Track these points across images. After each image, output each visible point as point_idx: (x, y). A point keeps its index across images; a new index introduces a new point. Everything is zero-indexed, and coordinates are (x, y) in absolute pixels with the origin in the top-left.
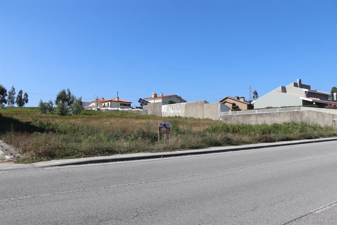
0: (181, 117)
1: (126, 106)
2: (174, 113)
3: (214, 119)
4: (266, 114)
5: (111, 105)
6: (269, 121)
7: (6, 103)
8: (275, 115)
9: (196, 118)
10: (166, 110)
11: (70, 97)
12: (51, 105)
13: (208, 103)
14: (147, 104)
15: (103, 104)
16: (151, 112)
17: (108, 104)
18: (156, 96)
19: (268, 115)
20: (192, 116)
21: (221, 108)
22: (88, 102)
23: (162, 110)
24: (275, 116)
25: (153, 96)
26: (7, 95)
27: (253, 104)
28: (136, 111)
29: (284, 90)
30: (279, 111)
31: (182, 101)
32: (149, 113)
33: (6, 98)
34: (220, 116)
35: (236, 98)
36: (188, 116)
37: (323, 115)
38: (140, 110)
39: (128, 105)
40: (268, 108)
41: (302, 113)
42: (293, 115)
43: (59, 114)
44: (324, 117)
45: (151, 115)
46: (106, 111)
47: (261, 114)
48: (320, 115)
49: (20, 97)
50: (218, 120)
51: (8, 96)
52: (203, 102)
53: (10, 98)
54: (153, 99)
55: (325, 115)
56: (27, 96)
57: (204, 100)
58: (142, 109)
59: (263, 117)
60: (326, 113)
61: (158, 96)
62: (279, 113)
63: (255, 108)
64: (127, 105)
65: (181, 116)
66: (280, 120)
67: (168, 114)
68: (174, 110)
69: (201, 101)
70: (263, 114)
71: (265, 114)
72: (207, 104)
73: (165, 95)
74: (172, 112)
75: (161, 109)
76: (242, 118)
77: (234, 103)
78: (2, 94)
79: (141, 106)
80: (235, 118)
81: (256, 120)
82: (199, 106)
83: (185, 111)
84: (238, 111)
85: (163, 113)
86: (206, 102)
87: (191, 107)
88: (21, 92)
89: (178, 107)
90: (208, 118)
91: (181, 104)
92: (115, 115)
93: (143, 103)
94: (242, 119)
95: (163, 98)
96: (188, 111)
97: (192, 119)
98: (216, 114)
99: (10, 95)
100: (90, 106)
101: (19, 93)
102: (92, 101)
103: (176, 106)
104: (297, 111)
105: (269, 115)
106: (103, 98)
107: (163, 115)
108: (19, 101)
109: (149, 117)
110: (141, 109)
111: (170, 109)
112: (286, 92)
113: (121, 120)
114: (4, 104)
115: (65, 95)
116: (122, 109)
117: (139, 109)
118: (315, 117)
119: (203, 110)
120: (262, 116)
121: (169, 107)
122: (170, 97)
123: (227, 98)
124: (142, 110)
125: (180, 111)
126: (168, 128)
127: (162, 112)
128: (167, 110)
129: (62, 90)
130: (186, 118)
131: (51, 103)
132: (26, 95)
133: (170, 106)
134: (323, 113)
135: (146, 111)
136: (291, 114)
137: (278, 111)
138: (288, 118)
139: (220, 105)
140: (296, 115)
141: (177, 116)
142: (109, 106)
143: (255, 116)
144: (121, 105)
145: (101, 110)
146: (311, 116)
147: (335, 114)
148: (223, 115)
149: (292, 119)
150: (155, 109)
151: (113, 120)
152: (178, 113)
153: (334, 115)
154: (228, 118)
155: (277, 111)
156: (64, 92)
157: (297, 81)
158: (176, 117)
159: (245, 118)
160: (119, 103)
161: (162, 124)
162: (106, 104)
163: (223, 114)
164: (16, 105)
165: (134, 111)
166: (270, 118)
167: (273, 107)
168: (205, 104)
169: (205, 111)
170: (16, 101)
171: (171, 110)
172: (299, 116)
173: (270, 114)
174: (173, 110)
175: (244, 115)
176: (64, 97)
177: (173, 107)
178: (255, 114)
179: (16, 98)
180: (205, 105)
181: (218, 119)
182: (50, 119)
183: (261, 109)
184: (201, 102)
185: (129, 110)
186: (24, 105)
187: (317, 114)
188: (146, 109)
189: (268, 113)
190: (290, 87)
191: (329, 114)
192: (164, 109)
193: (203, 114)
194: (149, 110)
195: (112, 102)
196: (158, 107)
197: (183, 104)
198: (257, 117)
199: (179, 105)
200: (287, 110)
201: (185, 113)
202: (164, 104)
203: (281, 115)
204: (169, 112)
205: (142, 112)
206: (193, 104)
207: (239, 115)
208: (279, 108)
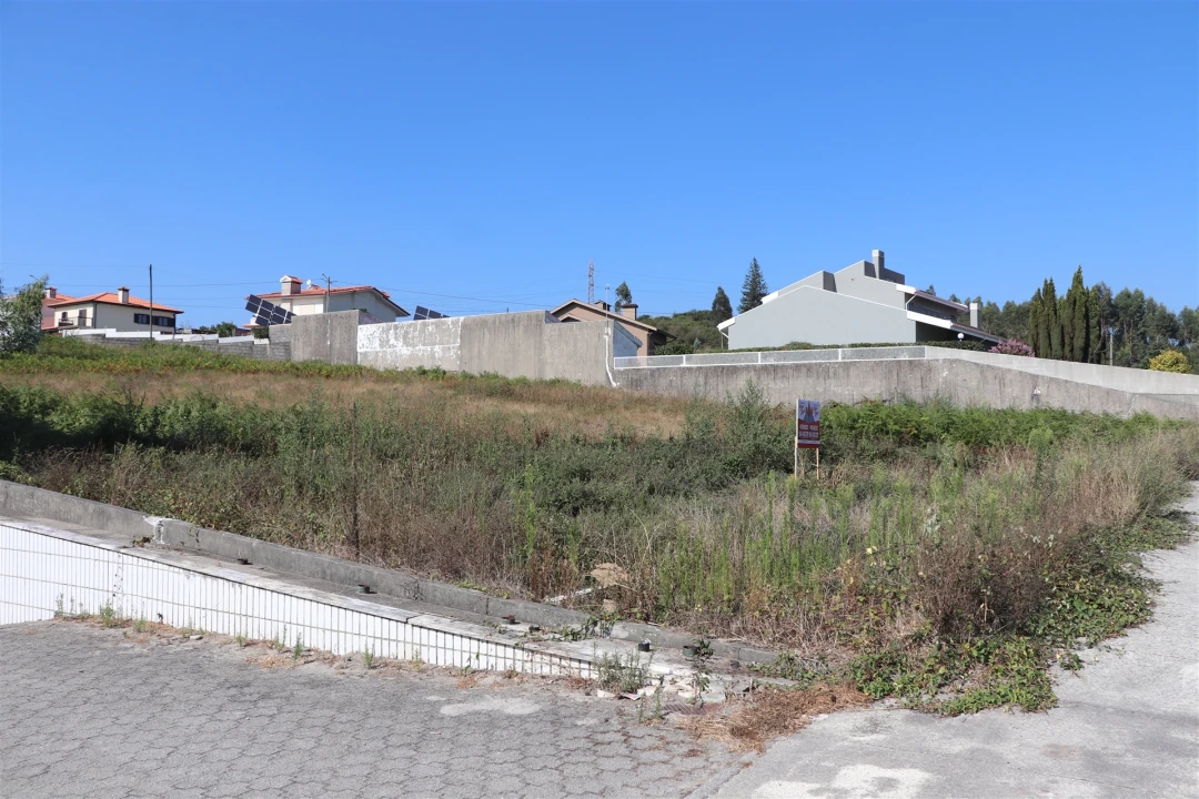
0: (444, 373)
1: (157, 324)
2: (412, 357)
4: (797, 367)
5: (95, 320)
8: (832, 370)
10: (378, 342)
14: (281, 321)
15: (58, 316)
16: (309, 349)
17: (82, 316)
18: (296, 287)
19: (804, 370)
20: (490, 369)
21: (615, 340)
23: (359, 344)
24: (831, 375)
25: (286, 290)
28: (236, 344)
29: (830, 283)
30: (843, 358)
32: (301, 354)
34: (612, 370)
35: (601, 306)
36: (474, 371)
37: (1001, 376)
39: (166, 322)
40: (796, 346)
41: (929, 368)
42: (895, 373)
44: (1002, 383)
45: (306, 365)
47: (775, 368)
48: (990, 375)
50: (602, 387)
52: (538, 316)
54: (285, 299)
55: (1009, 377)
57: (542, 311)
58: (267, 336)
59: (784, 376)
60: (1009, 370)
62: (846, 366)
63: (730, 348)
64: (161, 320)
65: (445, 367)
66: (848, 392)
67: (384, 358)
69: (534, 311)
70: (783, 366)
71: (791, 367)
72: (554, 325)
74: (405, 351)
75: (352, 339)
76: (701, 380)
79: (260, 327)
80: (671, 380)
82: (520, 331)
83: (461, 348)
84: (684, 356)
85: (365, 354)
86: (549, 318)
87: (487, 335)
89: (431, 334)
90: (559, 376)
91: (443, 323)
93: (267, 315)
96: (475, 351)
98: (597, 363)
103: (423, 331)
104: (910, 362)
105: (808, 370)
107: (363, 364)
109: (298, 371)
110: (262, 337)
111: (396, 338)
116: (169, 337)
117: (250, 338)
118: (975, 383)
119: (540, 349)
120: (780, 375)
121: (392, 332)
124: (265, 341)
125: (437, 348)
127: (359, 350)
128: (381, 346)
130: (468, 377)
133: (396, 327)
134: (1000, 368)
136: (890, 371)
137: (840, 360)
138: (878, 382)
139: (610, 331)
140: (905, 376)
141: (426, 368)
142: (89, 323)
143: (751, 372)
144: (137, 319)
146: (959, 378)
147: (1040, 374)
148: (622, 369)
149: (893, 386)
150: (325, 338)
152: (432, 356)
153: (1037, 376)
154: (646, 378)
155: (837, 358)
158: (424, 372)
159: (712, 381)
160: (132, 313)
162: (73, 314)
163: (621, 363)
165: (227, 346)
166: (811, 381)
168: (550, 325)
169: (548, 352)
171: (401, 344)
172: (919, 376)
173: (809, 368)
174: (406, 343)
175: (710, 368)
177: (406, 333)
178: (754, 367)
180: (548, 328)
181: (604, 382)
183: (774, 349)
184: (529, 317)
185: (204, 343)
187: (982, 372)
188: (283, 339)
189: (805, 365)
190: (850, 275)
191: (1021, 372)
192: (366, 342)
193: (541, 362)
194: (297, 342)
195: (99, 306)
196: (339, 331)
197: (453, 323)
198: (762, 379)
199: (437, 325)
200: (874, 357)
201: (461, 358)
202: (366, 319)
203: (853, 372)
204: (389, 350)
205: (265, 348)
206: (494, 322)
207: (690, 369)
208: (842, 347)
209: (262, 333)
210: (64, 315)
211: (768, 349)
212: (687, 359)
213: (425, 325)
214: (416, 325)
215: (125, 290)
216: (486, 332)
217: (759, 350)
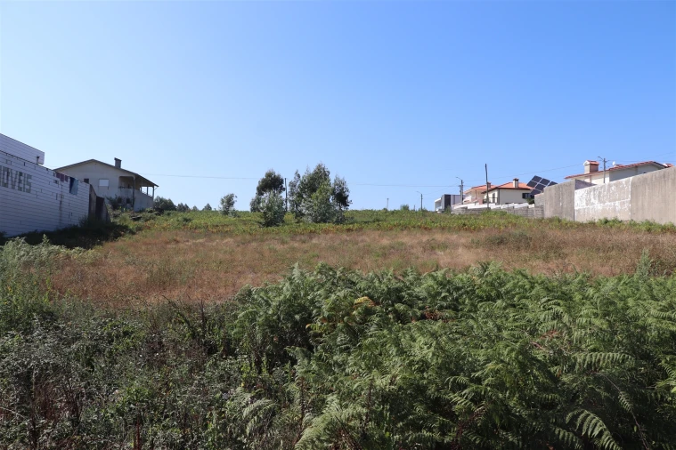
0: (621, 222)
2: (604, 210)
5: (498, 198)
10: (585, 202)
15: (485, 197)
16: (552, 209)
17: (494, 196)
18: (594, 169)
20: (649, 218)
23: (576, 204)
25: (586, 170)
32: (548, 214)
36: (639, 219)
38: (530, 206)
58: (534, 202)
65: (621, 219)
67: (588, 213)
68: (604, 203)
74: (599, 207)
75: (572, 201)
82: (670, 183)
83: (631, 202)
85: (578, 211)
87: (647, 190)
89: (614, 193)
91: (620, 184)
103: (609, 190)
107: (578, 219)
111: (594, 198)
121: (591, 193)
124: (533, 205)
125: (617, 203)
127: (576, 208)
128: (587, 204)
133: (594, 190)
135: (542, 207)
141: (609, 219)
142: (496, 201)
144: (524, 196)
150: (559, 201)
152: (614, 210)
158: (606, 222)
160: (521, 193)
162: (491, 195)
171: (597, 201)
174: (600, 201)
177: (599, 193)
188: (541, 204)
192: (579, 202)
194: (546, 205)
195: (501, 191)
196: (565, 196)
199: (617, 185)
201: (631, 210)
204: (591, 207)
205: (533, 210)
206: (652, 179)
210: (488, 196)
213: (610, 186)
215: (516, 180)
216: (647, 188)
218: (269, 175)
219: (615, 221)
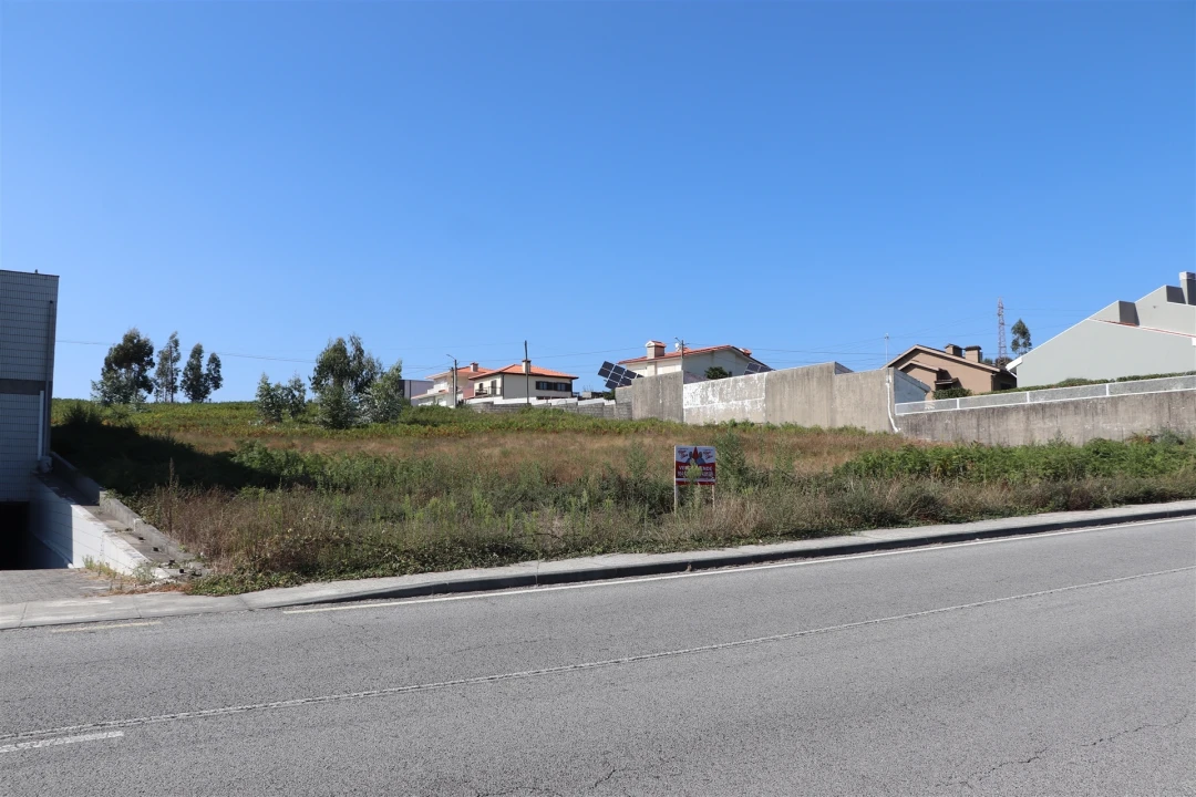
0: (753, 424)
1: (556, 389)
2: (727, 411)
3: (871, 429)
4: (1065, 405)
5: (502, 389)
6: (1076, 432)
7: (150, 392)
8: (1099, 407)
9: (808, 425)
10: (699, 399)
11: (360, 363)
12: (296, 393)
13: (849, 371)
14: (629, 383)
15: (477, 386)
16: (646, 408)
17: (493, 386)
18: (660, 351)
19: (1072, 408)
20: (790, 420)
21: (896, 387)
22: (424, 379)
23: (685, 402)
24: (1099, 411)
25: (651, 354)
26: (153, 365)
27: (1014, 370)
28: (590, 406)
29: (1129, 315)
30: (1111, 393)
31: (756, 367)
32: (639, 413)
33: (151, 373)
34: (894, 416)
35: (950, 350)
36: (777, 422)
38: (607, 403)
39: (563, 386)
40: (1070, 383)
42: (1166, 405)
43: (324, 423)
45: (643, 420)
46: (488, 411)
47: (1043, 407)
49: (194, 368)
50: (885, 433)
51: (156, 367)
52: (828, 367)
53: (161, 373)
54: (650, 362)
56: (218, 365)
57: (832, 363)
58: (613, 398)
59: (1052, 415)
61: (667, 352)
62: (1114, 402)
63: (1019, 385)
64: (558, 387)
65: (752, 420)
66: (1117, 428)
67: (705, 415)
68: (728, 401)
69: (824, 364)
70: (1051, 405)
71: (1058, 405)
72: (844, 376)
73: (691, 348)
74: (720, 406)
75: (679, 397)
76: (974, 421)
77: (944, 368)
78: (139, 361)
79: (608, 390)
80: (947, 424)
81: (1026, 430)
82: (814, 383)
83: (765, 401)
84: (958, 399)
85: (689, 410)
86: (840, 369)
87: (787, 389)
88: (197, 352)
89: (741, 390)
90: (848, 424)
91: (751, 379)
92: (520, 425)
93: (617, 378)
94: (975, 425)
95: (686, 357)
97: (793, 431)
98: (880, 409)
99: (162, 364)
100: (430, 392)
101: (192, 356)
102: (437, 375)
103: (734, 386)
104: (1182, 393)
105: (1076, 407)
106: (475, 366)
107: (688, 421)
108: (192, 384)
109: (637, 429)
110: (609, 399)
111: (713, 395)
112: (1136, 322)
113: (540, 441)
114: (143, 392)
115: (346, 357)
116: (543, 402)
117: (601, 400)
119: (831, 399)
120: (1048, 414)
122: (712, 353)
123: (916, 352)
124: (613, 402)
125: (747, 402)
126: (709, 465)
127: (685, 407)
128: (702, 402)
129: (334, 342)
130: (772, 428)
131: (298, 386)
132: (215, 360)
133: (713, 385)
135: (629, 406)
136: (1161, 405)
137: (1108, 395)
138: (1148, 417)
139: (891, 378)
140: (1178, 408)
141: (737, 421)
142: (498, 392)
143: (1022, 413)
144: (538, 386)
145: (470, 406)
148: (902, 414)
149: (1165, 420)
150: (658, 397)
151: (511, 442)
152: (743, 410)
154: (924, 423)
155: (1105, 393)
156: (339, 349)
157: (1179, 282)
158: (735, 425)
159: (985, 423)
160: (533, 381)
161: (687, 453)
162: (487, 384)
163: (904, 409)
164: (181, 397)
165: (583, 407)
166: (1078, 418)
167: (1089, 378)
168: (838, 376)
169: (838, 401)
170: (184, 381)
171: (717, 400)
172: (1191, 409)
173: (1076, 405)
174: (722, 399)
175: (981, 410)
176: (340, 366)
177: (721, 389)
178: (1023, 406)
179: (181, 374)
180: (839, 379)
181: (887, 429)
182: (296, 441)
183: (1043, 388)
184: (821, 369)
185: (567, 406)
186: (209, 397)
188: (626, 400)
189: (1072, 402)
190: (1152, 303)
192: (689, 399)
193: (833, 411)
194: (636, 402)
195: (505, 377)
196: (668, 391)
197: (758, 378)
198: (1031, 418)
199: (746, 381)
200: (1143, 390)
201: (766, 411)
202: (691, 378)
203: (1121, 407)
204: (708, 406)
205: (612, 409)
206: (793, 376)
207: (963, 412)
208: (1113, 381)
209: (610, 396)
210: (481, 385)
211: (1037, 388)
212: (961, 402)
213: (736, 382)
214: (729, 382)
216: (787, 386)
217: (1028, 389)
218: (129, 339)
219: (745, 423)
